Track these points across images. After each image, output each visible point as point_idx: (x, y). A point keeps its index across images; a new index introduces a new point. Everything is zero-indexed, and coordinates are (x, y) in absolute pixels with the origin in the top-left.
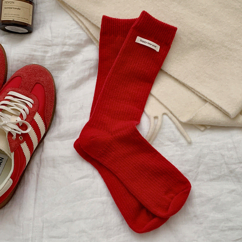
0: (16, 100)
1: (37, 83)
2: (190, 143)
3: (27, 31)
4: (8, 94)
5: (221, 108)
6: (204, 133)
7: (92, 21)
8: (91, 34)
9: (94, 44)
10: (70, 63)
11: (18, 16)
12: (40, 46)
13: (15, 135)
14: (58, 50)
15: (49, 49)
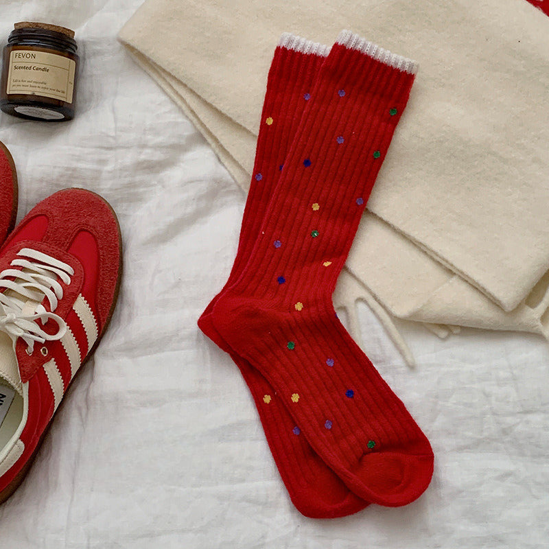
0: (35, 266)
1: (81, 230)
2: (412, 367)
3: (62, 116)
4: (18, 254)
5: (483, 288)
6: (447, 343)
7: (204, 96)
8: (202, 124)
9: (208, 144)
10: (155, 185)
11: (44, 86)
12: (91, 150)
13: (31, 345)
14: (129, 158)
15: (109, 155)
